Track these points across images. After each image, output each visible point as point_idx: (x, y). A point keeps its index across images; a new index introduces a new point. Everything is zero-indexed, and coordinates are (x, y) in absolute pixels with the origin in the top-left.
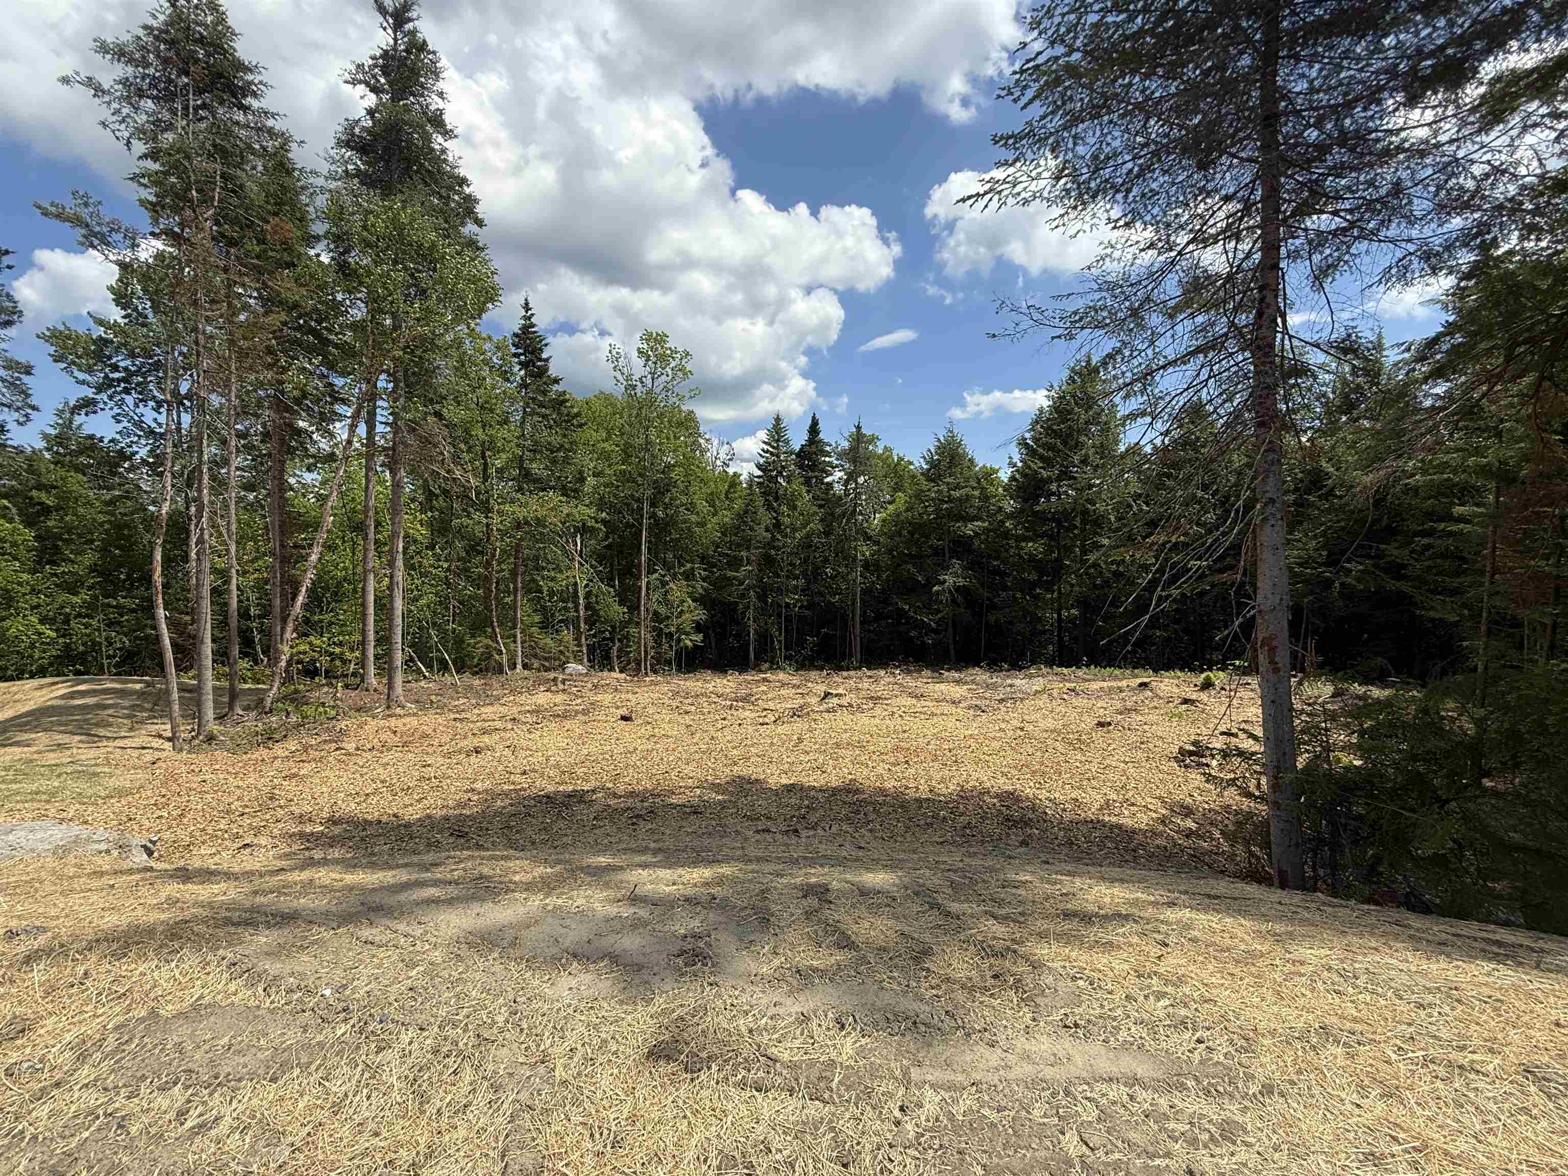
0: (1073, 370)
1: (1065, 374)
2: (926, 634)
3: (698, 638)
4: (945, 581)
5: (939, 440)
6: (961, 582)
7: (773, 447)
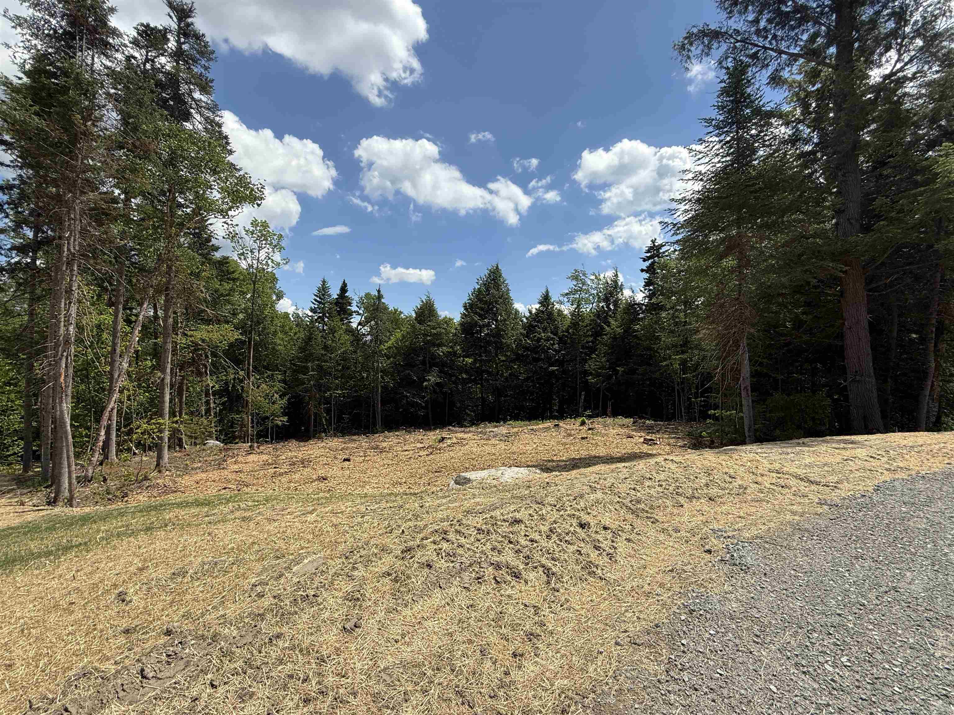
0: (490, 271)
1: (487, 272)
2: (419, 410)
3: (285, 419)
4: (429, 380)
5: (422, 302)
6: (439, 380)
7: (320, 298)
